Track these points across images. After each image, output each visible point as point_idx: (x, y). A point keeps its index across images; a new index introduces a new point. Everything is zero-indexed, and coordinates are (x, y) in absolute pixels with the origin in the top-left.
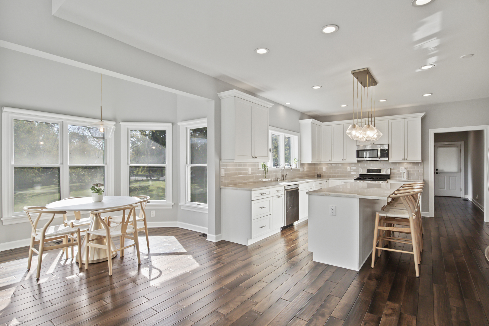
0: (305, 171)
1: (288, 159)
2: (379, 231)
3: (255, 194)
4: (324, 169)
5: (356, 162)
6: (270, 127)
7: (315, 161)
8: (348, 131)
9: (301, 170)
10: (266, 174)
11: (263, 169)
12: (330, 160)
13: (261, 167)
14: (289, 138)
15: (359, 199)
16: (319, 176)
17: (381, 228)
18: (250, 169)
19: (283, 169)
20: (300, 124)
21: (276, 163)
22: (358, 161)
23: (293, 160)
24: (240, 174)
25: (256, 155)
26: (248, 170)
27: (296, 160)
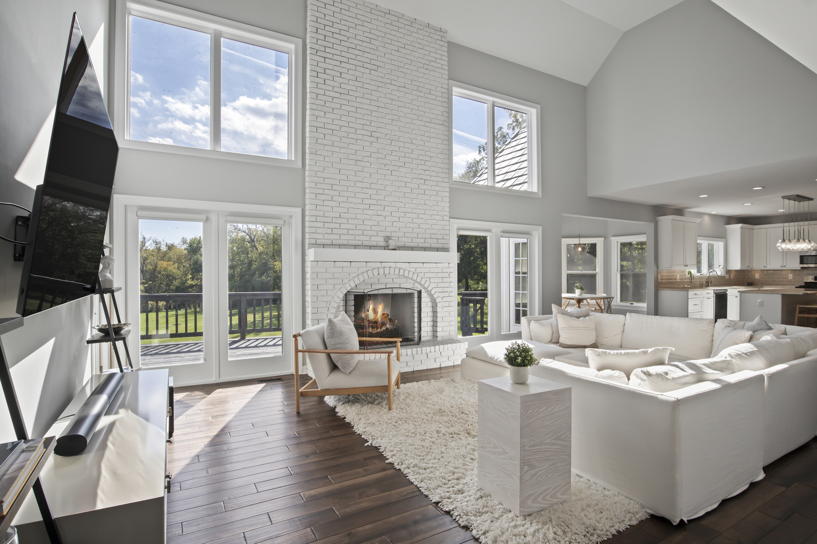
0: (732, 277)
1: (710, 266)
2: (799, 317)
3: (691, 293)
4: (757, 276)
5: (800, 269)
6: (698, 238)
7: (745, 268)
8: (778, 245)
9: (727, 276)
10: (692, 280)
11: (689, 276)
12: (765, 267)
13: (687, 273)
14: (712, 246)
15: (781, 295)
16: (750, 284)
17: (800, 315)
18: (678, 276)
19: (708, 275)
20: (725, 229)
21: (699, 271)
22: (802, 268)
23: (718, 266)
24: (671, 279)
25: (687, 264)
26: (676, 276)
27: (721, 267)
